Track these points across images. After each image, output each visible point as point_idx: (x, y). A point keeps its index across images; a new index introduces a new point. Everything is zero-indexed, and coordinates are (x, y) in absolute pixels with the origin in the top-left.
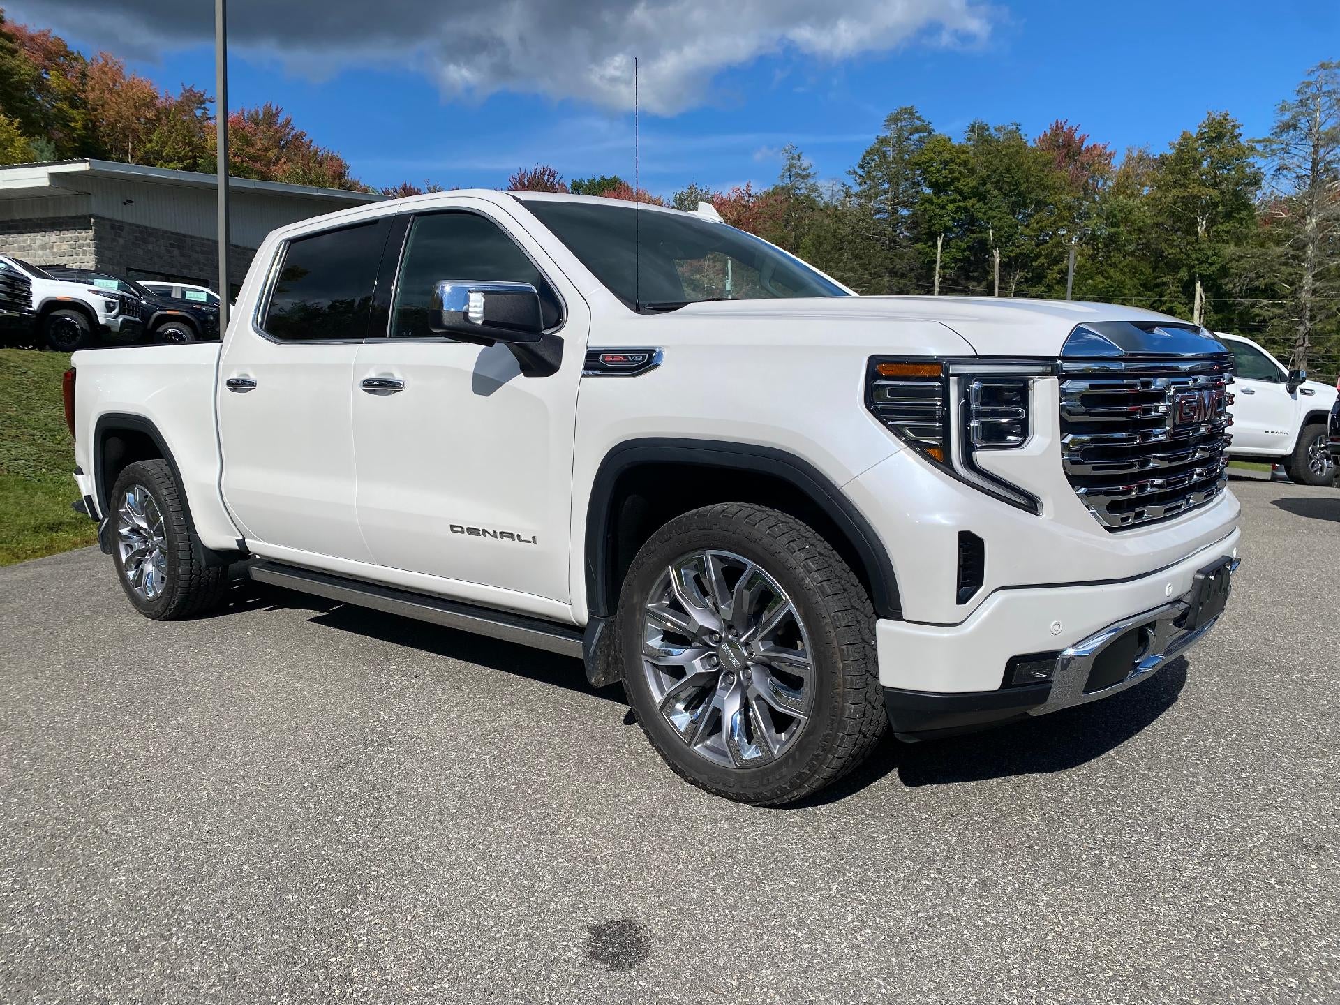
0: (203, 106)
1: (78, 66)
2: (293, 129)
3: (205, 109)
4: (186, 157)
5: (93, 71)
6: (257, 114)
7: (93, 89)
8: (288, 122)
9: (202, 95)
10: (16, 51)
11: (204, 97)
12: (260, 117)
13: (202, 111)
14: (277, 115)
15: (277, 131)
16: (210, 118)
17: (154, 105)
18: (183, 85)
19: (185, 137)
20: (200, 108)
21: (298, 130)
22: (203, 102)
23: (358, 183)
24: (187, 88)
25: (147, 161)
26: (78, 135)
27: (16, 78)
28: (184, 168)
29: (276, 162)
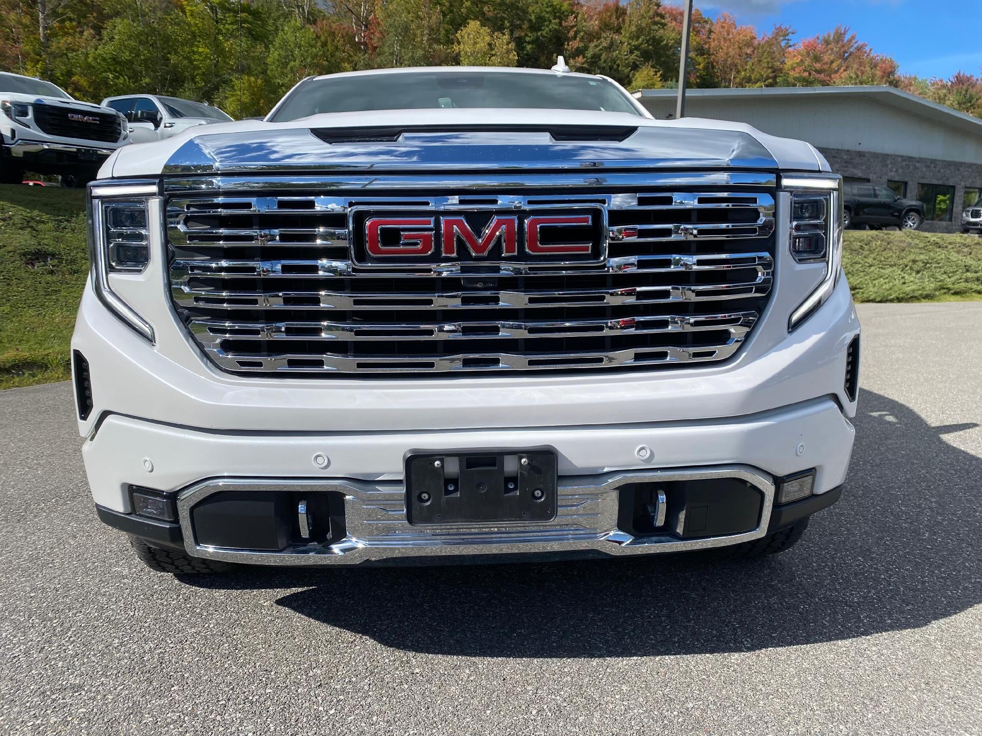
0: (787, 38)
1: (708, 26)
2: (856, 42)
3: (788, 40)
4: (768, 78)
5: (716, 28)
6: (829, 36)
7: (714, 40)
8: (853, 37)
9: (787, 30)
10: (666, 25)
11: (789, 31)
12: (831, 38)
13: (786, 41)
14: (845, 33)
15: (843, 46)
16: (790, 46)
17: (752, 45)
18: (775, 25)
19: (768, 63)
20: (785, 39)
21: (860, 43)
22: (788, 35)
23: (915, 78)
24: (777, 27)
25: (741, 85)
26: (700, 74)
27: (665, 42)
28: (767, 86)
29: (836, 72)
